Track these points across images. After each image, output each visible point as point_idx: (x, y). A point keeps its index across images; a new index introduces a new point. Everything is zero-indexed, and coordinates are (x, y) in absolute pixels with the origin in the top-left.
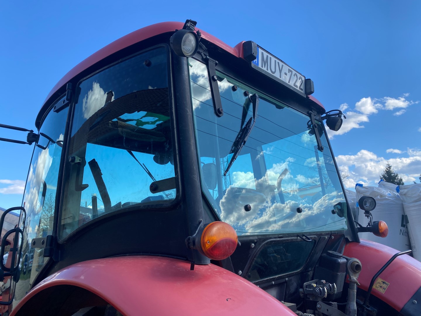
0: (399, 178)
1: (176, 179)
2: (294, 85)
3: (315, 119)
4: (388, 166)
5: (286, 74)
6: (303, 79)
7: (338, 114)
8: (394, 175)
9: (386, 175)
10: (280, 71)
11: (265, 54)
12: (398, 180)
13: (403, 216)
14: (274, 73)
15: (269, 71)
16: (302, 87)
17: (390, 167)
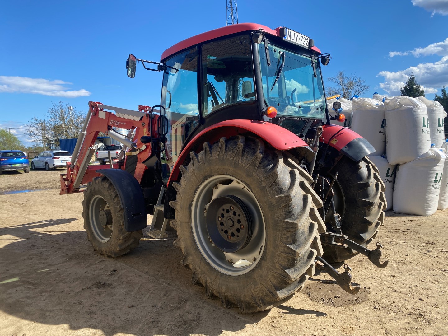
0: (421, 90)
1: (255, 93)
2: (304, 44)
3: (315, 59)
4: (411, 77)
5: (299, 39)
6: (309, 39)
7: (328, 56)
8: (416, 87)
9: (408, 86)
10: (297, 38)
11: (290, 31)
12: (420, 92)
13: (383, 120)
14: (293, 40)
15: (291, 40)
16: (308, 44)
17: (413, 79)
